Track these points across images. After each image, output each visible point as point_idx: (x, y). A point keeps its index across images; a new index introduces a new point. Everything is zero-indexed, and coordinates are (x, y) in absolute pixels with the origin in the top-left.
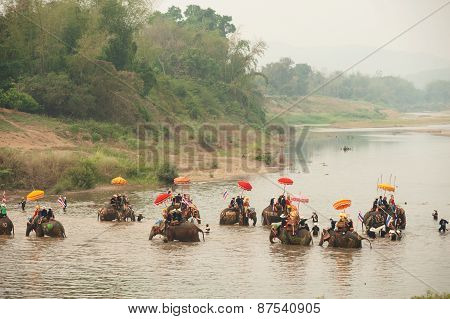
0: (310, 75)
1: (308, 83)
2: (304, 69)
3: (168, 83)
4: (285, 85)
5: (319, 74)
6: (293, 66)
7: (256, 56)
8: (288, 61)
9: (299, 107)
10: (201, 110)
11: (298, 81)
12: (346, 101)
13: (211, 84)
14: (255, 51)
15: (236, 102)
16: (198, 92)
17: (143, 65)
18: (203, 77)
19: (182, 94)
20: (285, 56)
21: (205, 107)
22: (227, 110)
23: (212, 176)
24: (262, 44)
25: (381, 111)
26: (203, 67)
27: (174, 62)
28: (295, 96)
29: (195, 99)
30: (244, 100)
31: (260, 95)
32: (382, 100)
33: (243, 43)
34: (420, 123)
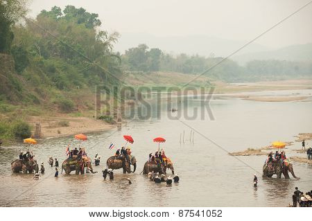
0: (161, 56)
1: (159, 62)
2: (157, 52)
3: (42, 62)
4: (142, 64)
5: (168, 56)
6: (149, 50)
7: (112, 43)
8: (144, 47)
9: (151, 80)
10: (67, 82)
11: (152, 61)
12: (186, 75)
13: (78, 63)
14: (111, 39)
15: (97, 76)
16: (66, 69)
17: (20, 49)
18: (71, 58)
19: (52, 70)
20: (142, 43)
21: (70, 80)
22: (90, 82)
23: (59, 133)
24: (116, 34)
25: (211, 82)
26: (71, 50)
27: (50, 47)
28: (149, 72)
29: (62, 74)
30: (103, 75)
31: (119, 71)
32: (213, 74)
33: (102, 33)
34: (237, 90)
